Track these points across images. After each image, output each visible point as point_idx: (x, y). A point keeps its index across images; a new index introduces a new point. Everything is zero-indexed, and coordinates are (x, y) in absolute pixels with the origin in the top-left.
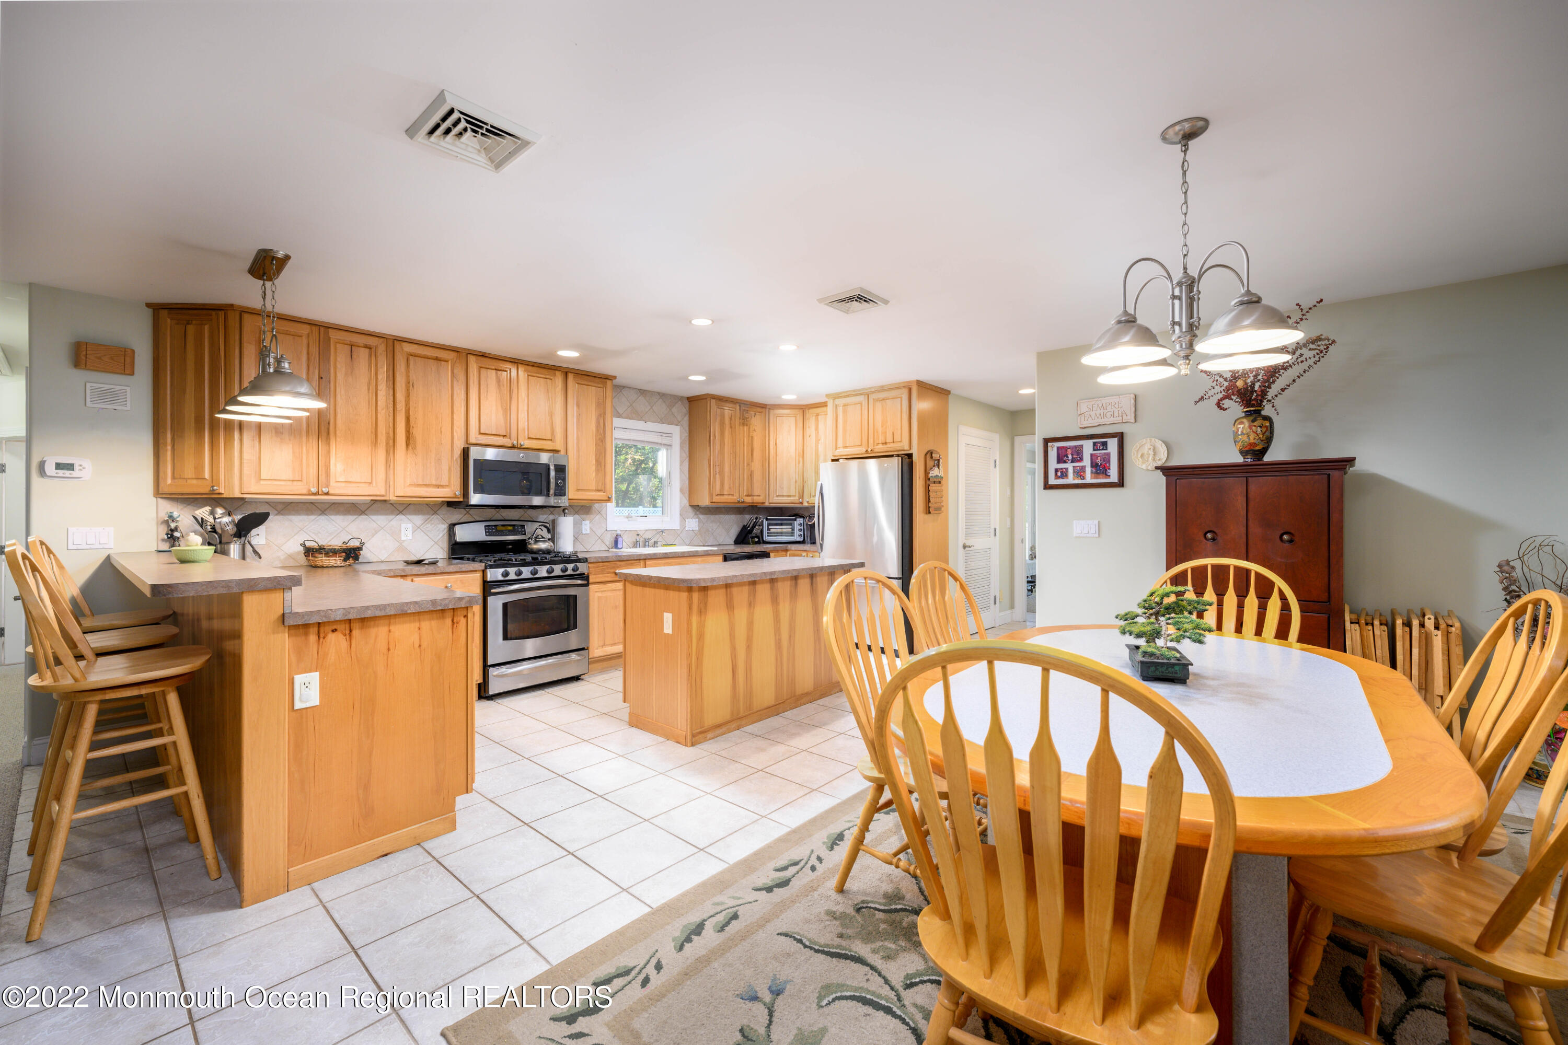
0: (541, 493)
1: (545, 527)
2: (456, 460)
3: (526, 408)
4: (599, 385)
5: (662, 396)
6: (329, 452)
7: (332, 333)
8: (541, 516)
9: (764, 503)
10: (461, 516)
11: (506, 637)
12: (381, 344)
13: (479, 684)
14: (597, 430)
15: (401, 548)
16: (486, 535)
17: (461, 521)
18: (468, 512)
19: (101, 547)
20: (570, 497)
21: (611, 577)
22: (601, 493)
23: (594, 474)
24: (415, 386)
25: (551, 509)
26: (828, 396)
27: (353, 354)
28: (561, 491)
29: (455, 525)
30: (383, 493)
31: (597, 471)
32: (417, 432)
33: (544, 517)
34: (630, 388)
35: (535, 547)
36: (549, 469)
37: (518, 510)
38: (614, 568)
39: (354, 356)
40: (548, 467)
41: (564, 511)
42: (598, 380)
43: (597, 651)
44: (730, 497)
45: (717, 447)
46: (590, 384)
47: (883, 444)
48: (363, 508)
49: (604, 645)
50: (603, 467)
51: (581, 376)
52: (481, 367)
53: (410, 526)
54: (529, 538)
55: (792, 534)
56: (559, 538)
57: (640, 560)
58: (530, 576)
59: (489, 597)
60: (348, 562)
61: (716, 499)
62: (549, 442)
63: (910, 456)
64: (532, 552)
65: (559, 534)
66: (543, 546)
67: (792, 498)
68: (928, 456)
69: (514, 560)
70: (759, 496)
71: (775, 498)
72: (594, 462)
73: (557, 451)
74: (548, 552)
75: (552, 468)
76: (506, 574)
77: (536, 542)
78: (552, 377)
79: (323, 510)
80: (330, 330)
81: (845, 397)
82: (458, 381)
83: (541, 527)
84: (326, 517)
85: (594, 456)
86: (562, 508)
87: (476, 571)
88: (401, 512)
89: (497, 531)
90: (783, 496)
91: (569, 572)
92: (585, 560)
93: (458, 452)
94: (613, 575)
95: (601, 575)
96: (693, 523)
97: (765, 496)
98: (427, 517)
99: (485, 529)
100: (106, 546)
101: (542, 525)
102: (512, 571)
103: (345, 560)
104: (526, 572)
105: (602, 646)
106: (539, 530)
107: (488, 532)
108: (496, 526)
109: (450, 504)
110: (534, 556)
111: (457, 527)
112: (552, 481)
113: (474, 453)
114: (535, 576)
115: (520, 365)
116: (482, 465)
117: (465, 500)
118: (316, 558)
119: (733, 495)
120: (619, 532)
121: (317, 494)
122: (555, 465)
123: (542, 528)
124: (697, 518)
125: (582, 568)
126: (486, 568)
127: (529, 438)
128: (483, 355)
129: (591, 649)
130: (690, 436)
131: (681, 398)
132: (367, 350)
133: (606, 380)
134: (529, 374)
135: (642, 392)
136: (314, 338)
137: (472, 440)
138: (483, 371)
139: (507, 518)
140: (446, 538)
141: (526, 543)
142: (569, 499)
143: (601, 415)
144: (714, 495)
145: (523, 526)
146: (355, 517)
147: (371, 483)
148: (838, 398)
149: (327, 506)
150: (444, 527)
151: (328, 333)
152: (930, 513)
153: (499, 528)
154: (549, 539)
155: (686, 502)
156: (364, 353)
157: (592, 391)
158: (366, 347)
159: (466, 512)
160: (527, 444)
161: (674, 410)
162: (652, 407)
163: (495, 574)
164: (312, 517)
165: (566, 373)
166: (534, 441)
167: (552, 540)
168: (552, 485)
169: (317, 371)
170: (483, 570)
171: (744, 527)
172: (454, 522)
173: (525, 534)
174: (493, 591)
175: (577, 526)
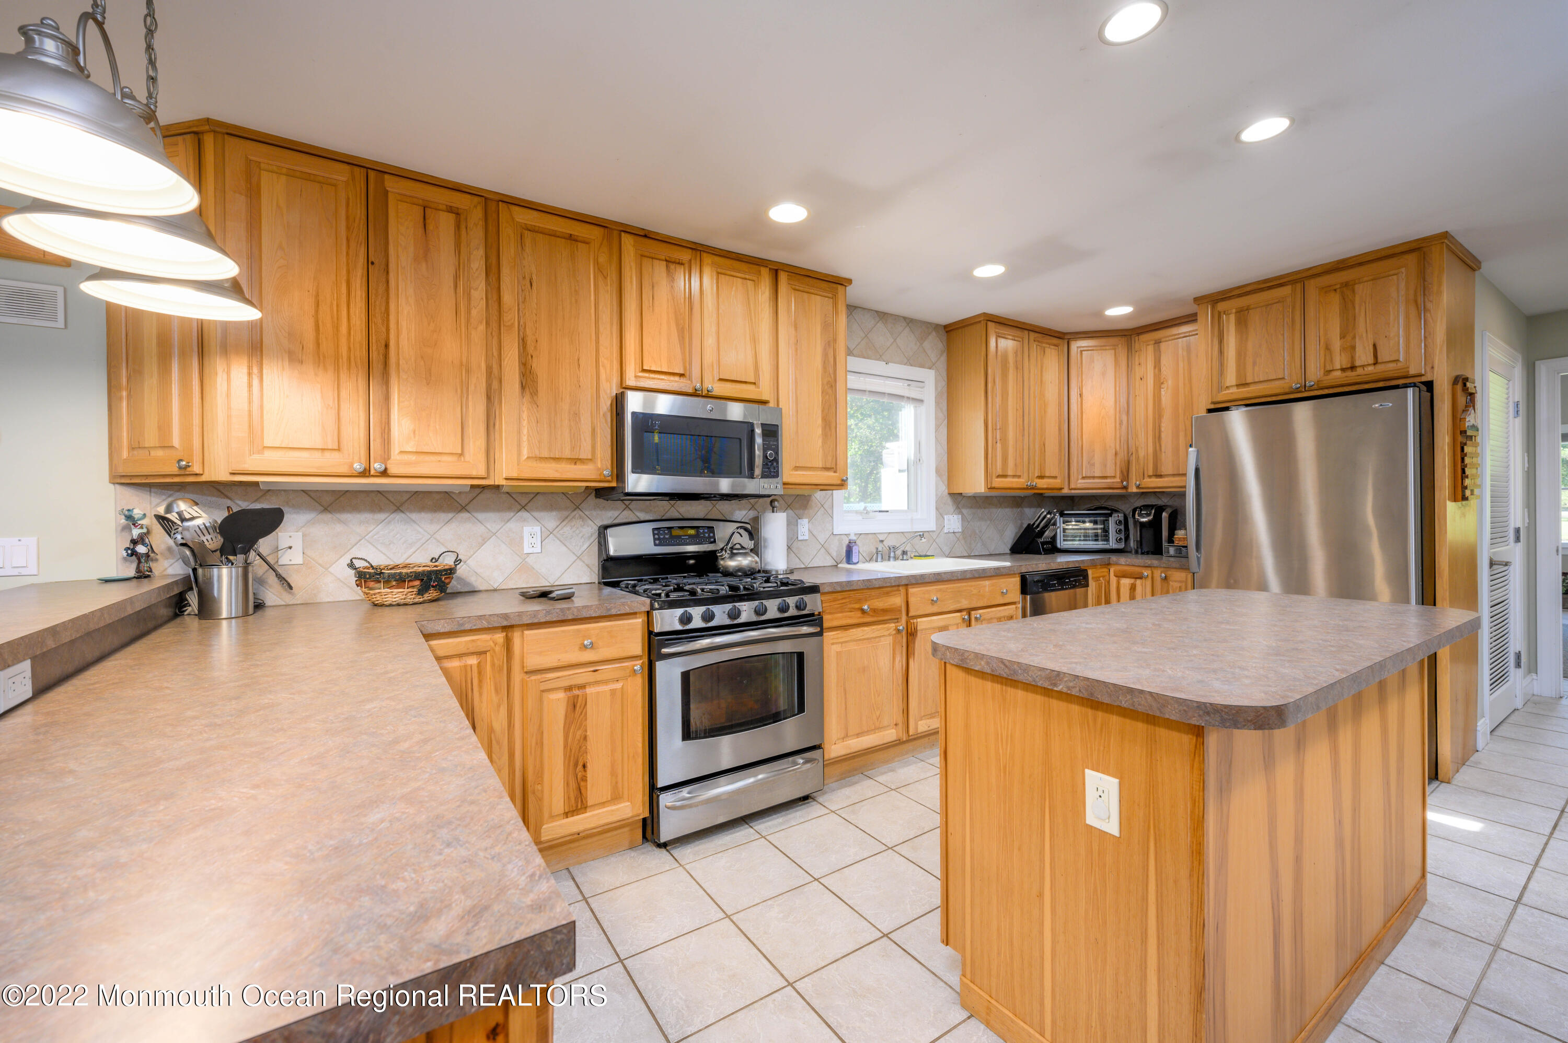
0: (741, 473)
1: (746, 529)
2: (604, 415)
3: (714, 329)
4: (827, 295)
5: (910, 322)
6: (387, 398)
7: (391, 184)
8: (737, 512)
9: (1061, 489)
10: (616, 513)
11: (688, 734)
12: (475, 207)
13: (644, 820)
14: (825, 368)
15: (524, 567)
16: (655, 545)
17: (617, 521)
18: (627, 506)
19: (15, 572)
20: (785, 480)
21: (855, 618)
22: (831, 474)
23: (820, 441)
24: (534, 284)
25: (753, 501)
26: (1198, 300)
27: (427, 221)
28: (772, 468)
29: (606, 527)
30: (482, 472)
31: (825, 436)
32: (540, 366)
33: (741, 513)
34: (864, 309)
35: (732, 564)
36: (753, 431)
37: (703, 502)
38: (859, 601)
39: (430, 227)
40: (751, 427)
41: (773, 502)
42: (824, 285)
43: (835, 748)
44: (1016, 480)
45: (998, 399)
46: (812, 291)
47: (1343, 370)
48: (463, 501)
49: (846, 736)
50: (833, 430)
51: (798, 277)
52: (642, 256)
53: (537, 529)
54: (722, 549)
55: (1106, 538)
56: (765, 547)
57: (899, 586)
58: (728, 622)
59: (657, 663)
60: (427, 596)
61: (998, 482)
62: (752, 387)
63: (1429, 385)
64: (727, 573)
65: (765, 540)
66: (744, 561)
67: (1109, 480)
68: (1459, 387)
69: (699, 591)
70: (1055, 477)
71: (1080, 481)
72: (820, 421)
73: (764, 402)
74: (751, 573)
75: (758, 431)
76: (686, 619)
77: (733, 556)
78: (754, 278)
79: (398, 504)
80: (386, 176)
81: (1240, 296)
82: (605, 278)
83: (739, 530)
84: (403, 515)
85: (820, 412)
86: (769, 499)
87: (635, 613)
88: (523, 507)
89: (672, 537)
90: (1094, 477)
91: (792, 612)
92: (814, 589)
93: (606, 403)
94: (859, 614)
95: (840, 615)
96: (953, 522)
97: (1064, 477)
98: (566, 513)
99: (654, 535)
100: (24, 572)
101: (741, 527)
102: (697, 612)
103: (421, 592)
104: (721, 613)
105: (843, 739)
106: (736, 536)
107: (659, 539)
108: (670, 528)
109: (602, 493)
110: (733, 581)
111: (609, 531)
112: (758, 453)
113: (635, 403)
114: (736, 622)
115: (705, 255)
116: (645, 422)
117: (620, 485)
118: (371, 589)
119: (1019, 477)
120: (853, 537)
121: (365, 473)
122: (763, 425)
123: (742, 531)
124: (961, 513)
125: (813, 603)
126: (652, 608)
127: (721, 380)
128: (646, 235)
129: (826, 746)
130: (948, 388)
131: (936, 326)
132: (452, 217)
133: (835, 285)
134: (719, 270)
135: (882, 316)
136: (358, 189)
137: (630, 382)
138: (645, 260)
139: (686, 516)
140: (595, 548)
141: (717, 557)
142: (784, 484)
143: (830, 344)
144: (994, 477)
145: (711, 529)
146: (450, 515)
147: (461, 455)
148: (1223, 300)
149: (406, 497)
150: (590, 530)
151: (383, 182)
152: (1465, 498)
153: (676, 532)
154: (751, 550)
155: (944, 489)
156: (445, 222)
157: (818, 303)
158: (450, 210)
159: (624, 506)
160: (720, 389)
161: (927, 344)
162: (895, 340)
163: (668, 620)
164: (381, 516)
165: (776, 271)
166: (728, 385)
167: (755, 551)
168: (759, 461)
169: (363, 250)
170: (648, 612)
171: (1030, 528)
172: (606, 522)
173: (715, 541)
174: (665, 651)
175: (792, 526)
